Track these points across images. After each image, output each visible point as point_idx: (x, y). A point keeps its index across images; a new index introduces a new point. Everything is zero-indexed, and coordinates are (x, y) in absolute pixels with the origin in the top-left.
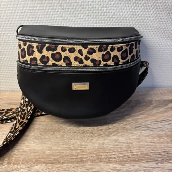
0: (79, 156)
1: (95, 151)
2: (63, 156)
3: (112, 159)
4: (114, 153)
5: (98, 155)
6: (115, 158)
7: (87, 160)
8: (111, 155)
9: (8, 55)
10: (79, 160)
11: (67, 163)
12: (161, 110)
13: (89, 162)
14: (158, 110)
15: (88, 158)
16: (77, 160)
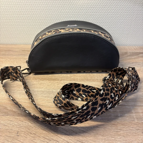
0: (72, 78)
1: (84, 76)
2: (61, 77)
3: (95, 80)
4: (97, 77)
5: (85, 77)
6: (97, 79)
7: (78, 80)
8: (94, 78)
9: (25, 15)
10: (72, 79)
11: (63, 80)
12: (133, 57)
13: (79, 81)
14: (132, 57)
15: (78, 79)
16: (71, 79)
